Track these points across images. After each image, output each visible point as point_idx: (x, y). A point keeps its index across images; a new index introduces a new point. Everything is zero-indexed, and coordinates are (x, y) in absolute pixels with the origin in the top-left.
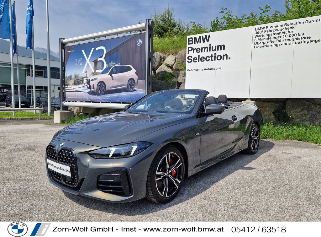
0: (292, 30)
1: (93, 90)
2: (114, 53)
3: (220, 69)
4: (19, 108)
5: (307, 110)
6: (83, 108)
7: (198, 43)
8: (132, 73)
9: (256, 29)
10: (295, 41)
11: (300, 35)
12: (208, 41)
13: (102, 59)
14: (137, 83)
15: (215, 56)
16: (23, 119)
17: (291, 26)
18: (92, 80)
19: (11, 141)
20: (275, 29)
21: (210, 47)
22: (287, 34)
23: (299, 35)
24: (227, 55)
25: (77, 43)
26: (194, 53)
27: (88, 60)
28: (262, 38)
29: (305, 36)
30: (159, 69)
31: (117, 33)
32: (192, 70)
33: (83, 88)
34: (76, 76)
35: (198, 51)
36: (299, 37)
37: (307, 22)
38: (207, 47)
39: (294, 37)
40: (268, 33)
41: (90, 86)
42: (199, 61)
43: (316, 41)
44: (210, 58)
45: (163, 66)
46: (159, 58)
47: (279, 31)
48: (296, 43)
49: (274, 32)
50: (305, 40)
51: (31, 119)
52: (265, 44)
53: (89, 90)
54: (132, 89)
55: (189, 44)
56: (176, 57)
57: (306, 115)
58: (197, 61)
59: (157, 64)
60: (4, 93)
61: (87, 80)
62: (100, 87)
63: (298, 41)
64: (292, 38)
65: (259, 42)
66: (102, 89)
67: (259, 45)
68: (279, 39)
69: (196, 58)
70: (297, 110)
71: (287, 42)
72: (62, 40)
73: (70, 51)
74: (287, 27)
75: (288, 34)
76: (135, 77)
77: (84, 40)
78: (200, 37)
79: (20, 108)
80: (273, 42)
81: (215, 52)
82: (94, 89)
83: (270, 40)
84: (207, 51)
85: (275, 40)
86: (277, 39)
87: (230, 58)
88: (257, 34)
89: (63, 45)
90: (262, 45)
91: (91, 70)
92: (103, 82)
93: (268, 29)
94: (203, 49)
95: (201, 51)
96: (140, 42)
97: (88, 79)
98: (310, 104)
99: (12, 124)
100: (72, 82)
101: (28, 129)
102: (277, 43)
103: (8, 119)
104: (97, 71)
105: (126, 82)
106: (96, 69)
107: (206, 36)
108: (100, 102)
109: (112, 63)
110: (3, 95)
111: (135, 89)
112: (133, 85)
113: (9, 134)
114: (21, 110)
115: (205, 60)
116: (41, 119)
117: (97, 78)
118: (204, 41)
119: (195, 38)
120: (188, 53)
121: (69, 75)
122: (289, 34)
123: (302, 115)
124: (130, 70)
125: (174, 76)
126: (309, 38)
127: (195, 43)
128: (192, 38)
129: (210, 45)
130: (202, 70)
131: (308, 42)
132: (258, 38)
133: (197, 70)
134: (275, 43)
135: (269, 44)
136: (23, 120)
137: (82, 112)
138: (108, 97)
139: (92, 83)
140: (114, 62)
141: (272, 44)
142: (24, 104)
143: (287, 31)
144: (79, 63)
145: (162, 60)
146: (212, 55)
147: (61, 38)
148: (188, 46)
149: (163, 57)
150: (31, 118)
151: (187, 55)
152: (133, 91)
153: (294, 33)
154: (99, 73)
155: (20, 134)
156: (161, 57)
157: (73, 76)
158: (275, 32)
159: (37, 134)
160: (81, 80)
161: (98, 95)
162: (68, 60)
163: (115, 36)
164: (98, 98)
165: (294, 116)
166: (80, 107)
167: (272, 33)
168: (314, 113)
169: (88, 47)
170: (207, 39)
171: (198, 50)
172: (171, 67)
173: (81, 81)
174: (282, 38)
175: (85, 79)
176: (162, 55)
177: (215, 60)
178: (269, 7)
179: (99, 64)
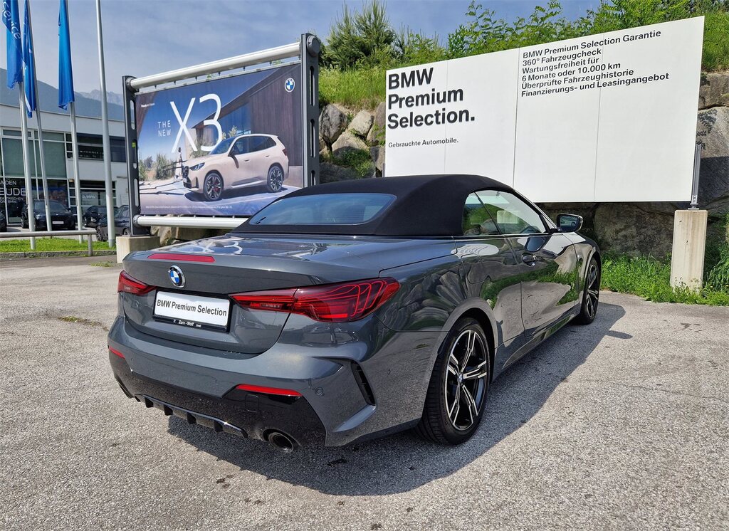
0: (596, 56)
1: (196, 189)
2: (237, 108)
3: (454, 141)
4: (46, 230)
5: (637, 227)
6: (179, 228)
7: (408, 85)
8: (276, 153)
9: (525, 55)
10: (602, 81)
11: (612, 67)
12: (428, 81)
13: (214, 122)
14: (288, 175)
15: (444, 114)
16: (52, 255)
17: (595, 48)
18: (193, 168)
19: (14, 302)
20: (562, 54)
21: (433, 95)
22: (587, 65)
23: (610, 67)
24: (467, 112)
25: (160, 87)
26: (400, 106)
27: (183, 124)
28: (536, 73)
29: (621, 70)
30: (339, 142)
31: (243, 65)
32: (398, 145)
33: (175, 186)
34: (160, 159)
35: (409, 104)
36: (612, 71)
37: (627, 39)
38: (428, 95)
39: (600, 73)
40: (549, 64)
41: (188, 180)
42: (411, 125)
43: (645, 79)
44: (434, 119)
45: (346, 134)
46: (338, 117)
47: (571, 60)
48: (604, 84)
49: (560, 61)
50: (622, 78)
51: (71, 256)
52: (543, 88)
53: (187, 191)
54: (278, 186)
55: (391, 87)
56: (374, 114)
57: (633, 237)
58: (409, 124)
59: (333, 131)
60: (19, 199)
61: (182, 167)
62: (212, 182)
63: (607, 80)
64: (596, 73)
65: (531, 82)
66: (215, 187)
67: (532, 90)
68: (571, 77)
69: (406, 119)
70: (618, 227)
71: (586, 83)
72: (128, 80)
73: (145, 106)
74: (586, 50)
75: (589, 66)
76: (284, 160)
77: (174, 79)
78: (413, 73)
79: (49, 231)
80: (559, 82)
81: (443, 105)
82: (197, 187)
83: (552, 79)
84: (428, 103)
85: (562, 78)
86: (566, 77)
87: (473, 119)
88: (527, 67)
89: (131, 92)
90: (537, 89)
91: (190, 145)
92: (216, 172)
93: (548, 56)
94: (420, 99)
95: (414, 103)
96: (291, 83)
97: (185, 165)
98: (643, 213)
99: (27, 267)
100: (153, 172)
101: (59, 276)
102: (568, 85)
103: (19, 256)
104: (204, 148)
105: (264, 172)
106: (201, 145)
107: (425, 71)
108: (211, 216)
109: (234, 131)
110: (15, 202)
111: (283, 186)
112: (279, 178)
113: (14, 286)
114: (51, 235)
115: (423, 122)
116: (92, 255)
117: (204, 164)
118: (420, 83)
119: (404, 75)
120: (390, 108)
121: (146, 158)
122: (591, 65)
123: (625, 236)
124: (273, 146)
125: (370, 157)
126: (631, 73)
127: (403, 86)
128: (397, 76)
129: (433, 90)
130: (419, 143)
131: (628, 83)
132: (529, 74)
133: (408, 144)
134: (563, 85)
135: (552, 87)
136: (52, 257)
137: (177, 237)
138: (229, 205)
139: (192, 175)
140: (238, 129)
141: (558, 87)
142: (62, 223)
143: (586, 58)
144: (165, 131)
145: (344, 122)
146: (437, 112)
147: (127, 77)
148: (389, 92)
149: (346, 114)
150: (70, 253)
151: (388, 113)
152: (280, 191)
153: (600, 63)
154: (209, 152)
155: (37, 286)
156: (341, 115)
157: (154, 159)
158: (563, 62)
159: (74, 286)
160: (170, 167)
161: (207, 201)
162: (143, 125)
163: (240, 72)
164: (209, 207)
165: (610, 240)
166: (173, 228)
167: (556, 63)
168: (649, 233)
169: (182, 94)
170: (427, 77)
171: (409, 101)
172: (363, 137)
173: (171, 171)
174: (577, 75)
175: (178, 165)
176: (345, 111)
177: (443, 122)
178: (558, 5)
179: (207, 133)
